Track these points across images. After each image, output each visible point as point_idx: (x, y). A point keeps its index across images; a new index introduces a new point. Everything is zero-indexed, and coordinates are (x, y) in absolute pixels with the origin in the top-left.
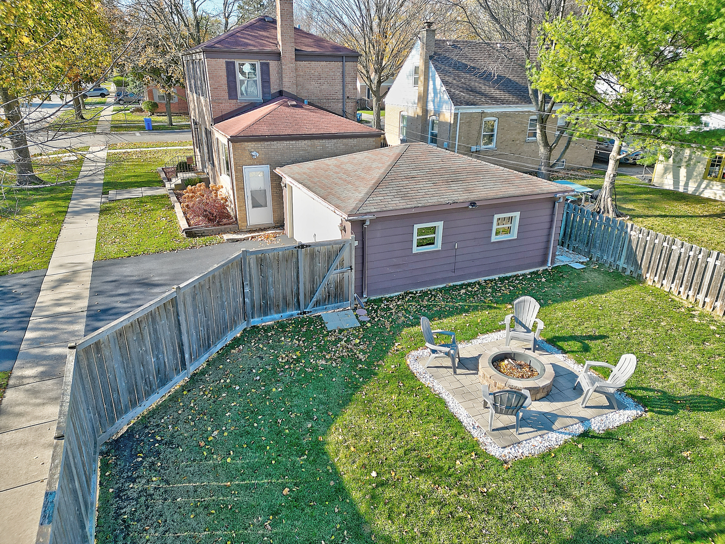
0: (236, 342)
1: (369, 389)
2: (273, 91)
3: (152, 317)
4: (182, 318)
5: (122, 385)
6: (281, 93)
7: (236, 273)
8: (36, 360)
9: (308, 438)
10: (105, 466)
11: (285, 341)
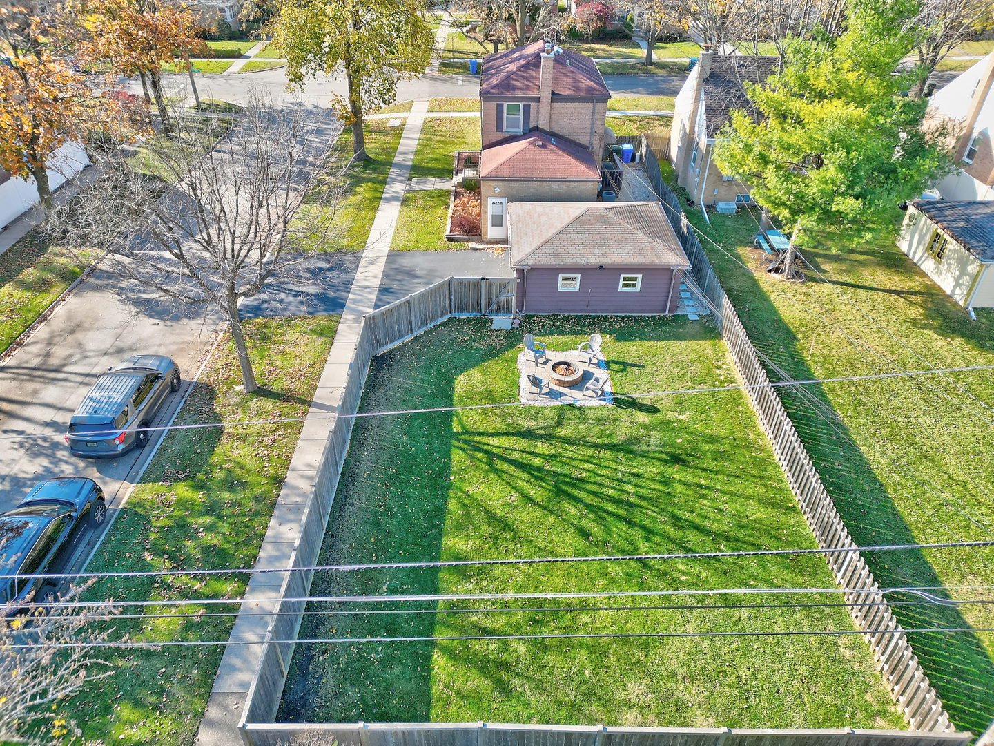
0: (442, 324)
1: (490, 363)
2: (531, 126)
3: (398, 308)
4: (412, 310)
5: (382, 335)
6: (537, 128)
7: (447, 288)
8: (353, 311)
9: (450, 376)
10: (371, 366)
11: (466, 329)
